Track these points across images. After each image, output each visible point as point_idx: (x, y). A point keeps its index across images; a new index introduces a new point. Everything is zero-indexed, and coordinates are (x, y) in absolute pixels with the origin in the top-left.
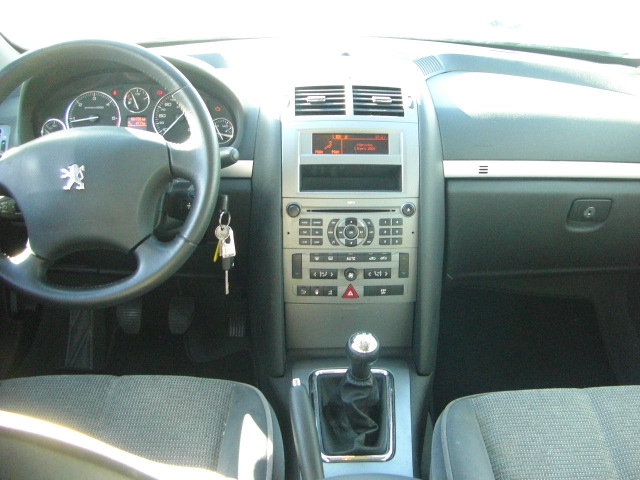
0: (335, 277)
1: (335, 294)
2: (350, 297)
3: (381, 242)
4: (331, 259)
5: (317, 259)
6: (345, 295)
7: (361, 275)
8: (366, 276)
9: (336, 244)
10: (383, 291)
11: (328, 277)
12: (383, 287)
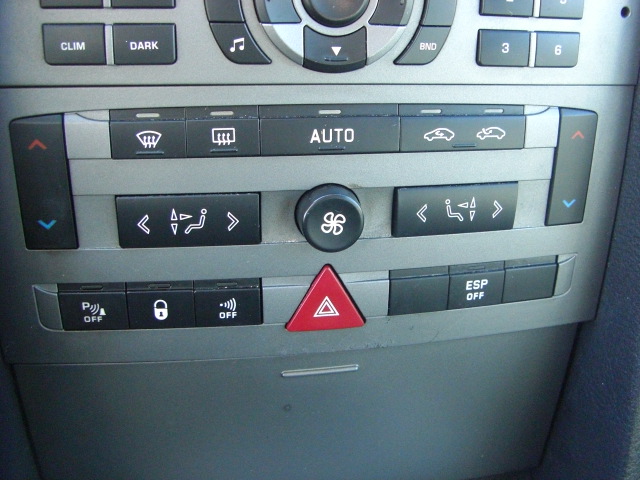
0: (250, 234)
1: (252, 309)
2: (327, 324)
3: (486, 50)
4: (224, 139)
5: (149, 141)
6: (302, 320)
7: (376, 220)
8: (401, 224)
9: (253, 56)
10: (475, 287)
11: (215, 235)
12: (475, 271)
